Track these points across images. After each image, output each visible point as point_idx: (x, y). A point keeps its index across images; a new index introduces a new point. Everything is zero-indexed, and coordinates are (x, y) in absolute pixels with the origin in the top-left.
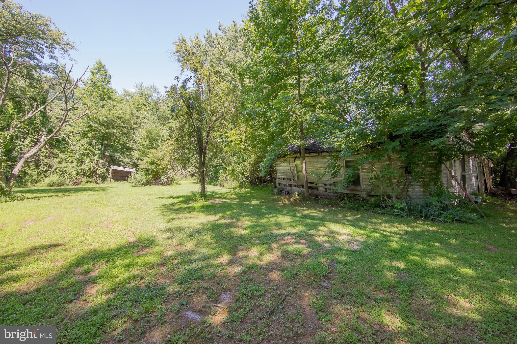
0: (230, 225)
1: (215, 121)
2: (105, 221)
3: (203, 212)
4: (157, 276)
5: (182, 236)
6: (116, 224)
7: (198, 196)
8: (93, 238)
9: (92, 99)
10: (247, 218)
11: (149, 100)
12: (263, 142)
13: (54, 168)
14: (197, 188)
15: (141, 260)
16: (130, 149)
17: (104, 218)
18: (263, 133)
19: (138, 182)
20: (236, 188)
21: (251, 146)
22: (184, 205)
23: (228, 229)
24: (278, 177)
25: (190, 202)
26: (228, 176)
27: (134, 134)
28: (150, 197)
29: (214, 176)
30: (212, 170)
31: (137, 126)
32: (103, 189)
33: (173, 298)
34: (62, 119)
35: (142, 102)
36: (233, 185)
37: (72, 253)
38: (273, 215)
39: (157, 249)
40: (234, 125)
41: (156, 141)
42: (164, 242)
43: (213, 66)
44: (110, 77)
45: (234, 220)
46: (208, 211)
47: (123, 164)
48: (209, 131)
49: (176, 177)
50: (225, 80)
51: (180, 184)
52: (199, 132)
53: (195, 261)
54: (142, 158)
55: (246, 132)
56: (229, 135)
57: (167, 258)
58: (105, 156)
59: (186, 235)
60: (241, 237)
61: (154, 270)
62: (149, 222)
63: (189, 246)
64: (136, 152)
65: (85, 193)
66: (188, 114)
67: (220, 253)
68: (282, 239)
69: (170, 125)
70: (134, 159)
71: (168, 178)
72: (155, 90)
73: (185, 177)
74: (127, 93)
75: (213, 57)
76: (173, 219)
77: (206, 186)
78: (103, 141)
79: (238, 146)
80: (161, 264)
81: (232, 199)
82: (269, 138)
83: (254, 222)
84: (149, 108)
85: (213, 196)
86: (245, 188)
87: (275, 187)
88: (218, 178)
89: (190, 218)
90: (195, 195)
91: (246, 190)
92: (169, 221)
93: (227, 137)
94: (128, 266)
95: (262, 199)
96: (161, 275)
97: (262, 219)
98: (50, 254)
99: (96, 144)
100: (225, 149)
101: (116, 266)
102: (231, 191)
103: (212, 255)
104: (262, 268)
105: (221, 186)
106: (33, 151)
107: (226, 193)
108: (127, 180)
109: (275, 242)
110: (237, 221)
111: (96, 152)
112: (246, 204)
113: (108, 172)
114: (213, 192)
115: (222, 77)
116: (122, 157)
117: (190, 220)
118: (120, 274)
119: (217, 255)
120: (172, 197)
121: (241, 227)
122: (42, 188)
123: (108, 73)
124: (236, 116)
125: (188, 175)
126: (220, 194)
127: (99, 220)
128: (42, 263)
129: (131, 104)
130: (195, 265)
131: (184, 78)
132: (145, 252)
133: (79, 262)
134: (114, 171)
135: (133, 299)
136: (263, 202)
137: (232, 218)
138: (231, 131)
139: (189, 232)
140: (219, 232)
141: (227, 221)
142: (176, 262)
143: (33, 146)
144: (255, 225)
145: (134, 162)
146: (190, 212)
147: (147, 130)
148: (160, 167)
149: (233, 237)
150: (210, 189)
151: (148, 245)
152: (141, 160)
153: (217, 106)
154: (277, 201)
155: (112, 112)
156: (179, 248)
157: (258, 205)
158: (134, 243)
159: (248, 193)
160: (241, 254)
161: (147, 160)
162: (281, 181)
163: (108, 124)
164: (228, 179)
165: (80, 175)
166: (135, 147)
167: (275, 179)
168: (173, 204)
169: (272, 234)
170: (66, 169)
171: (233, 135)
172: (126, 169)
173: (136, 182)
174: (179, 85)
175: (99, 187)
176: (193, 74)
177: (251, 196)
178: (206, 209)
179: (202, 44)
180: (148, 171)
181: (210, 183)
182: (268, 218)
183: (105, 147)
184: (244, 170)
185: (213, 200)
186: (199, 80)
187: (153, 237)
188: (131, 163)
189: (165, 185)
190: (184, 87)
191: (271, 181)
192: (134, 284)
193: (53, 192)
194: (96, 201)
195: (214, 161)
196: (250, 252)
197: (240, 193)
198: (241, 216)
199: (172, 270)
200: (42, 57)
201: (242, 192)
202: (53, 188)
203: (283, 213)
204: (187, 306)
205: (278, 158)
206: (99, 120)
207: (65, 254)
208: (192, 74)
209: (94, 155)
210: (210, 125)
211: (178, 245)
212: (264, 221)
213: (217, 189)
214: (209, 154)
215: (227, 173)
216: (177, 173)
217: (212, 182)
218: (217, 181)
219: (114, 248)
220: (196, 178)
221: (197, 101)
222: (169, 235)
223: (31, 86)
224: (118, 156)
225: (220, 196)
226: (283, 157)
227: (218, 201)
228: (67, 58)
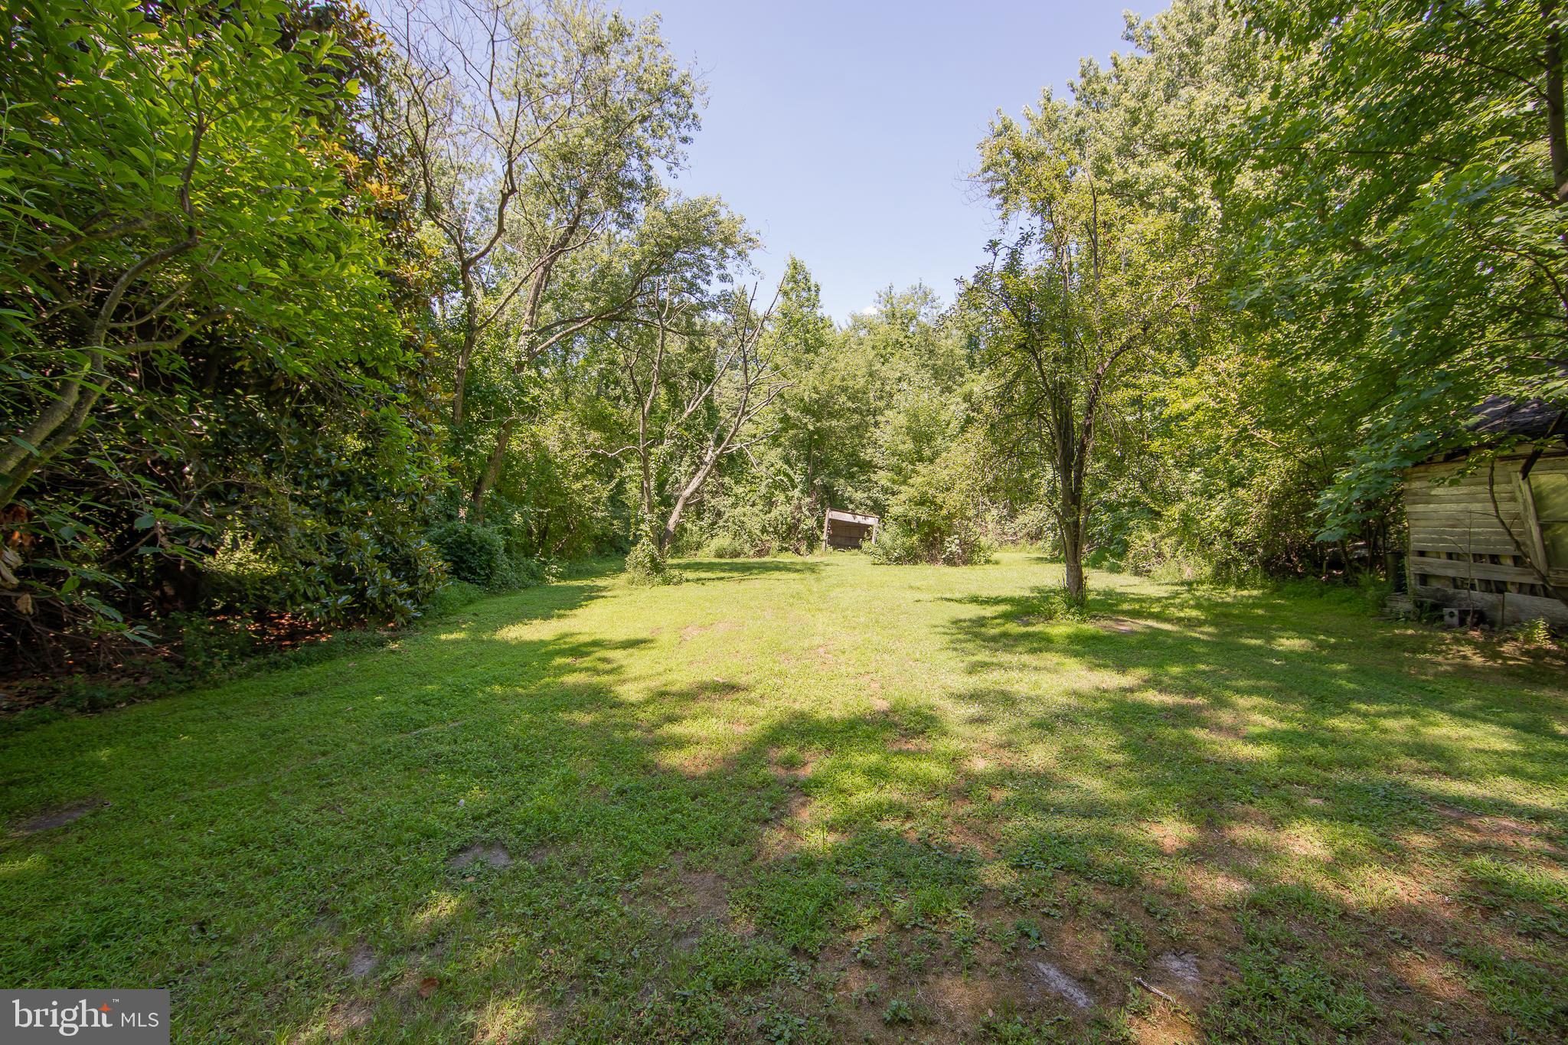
0: (1182, 715)
1: (1117, 355)
2: (820, 646)
3: (1076, 654)
4: (948, 821)
5: (1014, 721)
6: (842, 658)
7: (1058, 603)
8: (799, 683)
9: (790, 354)
10: (1256, 700)
11: (912, 329)
12: (1335, 404)
13: (725, 517)
14: (1055, 576)
15: (905, 766)
16: (868, 466)
17: (817, 641)
18: (1327, 368)
19: (887, 554)
20: (1202, 583)
21: (1271, 424)
22: (1014, 628)
23: (1174, 726)
24: (1414, 546)
25: (1032, 619)
26: (1167, 540)
27: (876, 424)
28: (918, 596)
29: (1110, 540)
30: (1104, 518)
31: (881, 404)
32: (812, 568)
33: (995, 903)
34: (737, 409)
35: (895, 337)
36: (1188, 573)
37: (761, 712)
38: (1394, 707)
39: (943, 745)
40: (1188, 357)
41: (929, 438)
42: (960, 730)
43: (1105, 172)
44: (817, 291)
45: (1199, 700)
46: (1095, 654)
47: (851, 506)
48: (1096, 390)
49: (984, 541)
50: (1151, 206)
51: (997, 563)
52: (1060, 396)
53: (1059, 810)
54: (896, 488)
55: (1243, 376)
56: (1171, 395)
57: (972, 779)
58: (814, 487)
59: (1026, 721)
60: (1237, 767)
61: (937, 802)
62: (919, 664)
63: (1035, 758)
64: (881, 473)
65: (777, 574)
66: (1024, 346)
67: (1149, 806)
68: (1459, 823)
69: (966, 388)
70: (876, 493)
71: (963, 543)
72: (926, 297)
73: (1013, 542)
74: (859, 323)
75: (1106, 140)
76: (984, 665)
77: (1086, 571)
78: (810, 450)
79: (1209, 432)
80: (958, 792)
81: (1191, 623)
82: (1365, 384)
83: (1291, 719)
84: (911, 351)
85: (1110, 605)
86: (1241, 584)
87: (1400, 587)
88: (1126, 546)
89: (1036, 668)
90: (1046, 599)
91: (1245, 593)
92: (973, 669)
93: (1163, 402)
94: (876, 774)
95: (1328, 632)
96: (958, 821)
97: (1333, 715)
98: (725, 706)
99: (798, 460)
100: (1155, 445)
101: (848, 767)
102: (1177, 594)
103: (1118, 805)
104: (1345, 915)
105: (1137, 572)
106: (695, 483)
107: (1159, 600)
108: (859, 547)
109: (1413, 822)
110: (1212, 706)
111: (797, 478)
112: (1248, 648)
113: (821, 527)
114: (1109, 594)
115: (1141, 197)
116: (850, 489)
117: (1035, 677)
118: (859, 788)
119: (1141, 812)
120: (975, 600)
121: (1233, 731)
122: (706, 560)
123: (812, 282)
124: (1202, 322)
125: (1020, 534)
126: (1133, 600)
127: (806, 644)
128: (714, 720)
129: (869, 349)
130: (1060, 823)
131: (1011, 238)
132: (913, 745)
133: (776, 735)
134: (834, 523)
135: (890, 863)
136: (1334, 647)
137: (1192, 692)
138: (1178, 381)
139: (1037, 712)
140: (1138, 730)
141: (1169, 699)
142: (1000, 795)
143: (694, 473)
144: (1301, 736)
145: (875, 501)
146: (1033, 651)
147: (907, 411)
148: (944, 512)
149: (1198, 761)
150: (1098, 580)
151: (919, 727)
152: (893, 494)
153: (1123, 301)
154: (1414, 651)
155: (829, 376)
156: (1007, 757)
157: (1305, 656)
158: (886, 714)
159: (1254, 606)
160: (1245, 833)
161: (906, 492)
162: (1435, 565)
163: (819, 409)
164: (1166, 550)
165: (768, 533)
166: (878, 460)
167: (1400, 555)
168: (981, 622)
169: (1396, 785)
170: (745, 519)
171: (1187, 394)
172: (859, 519)
173: (880, 551)
174: (999, 265)
175: (804, 563)
176: (1038, 218)
177: (1273, 619)
178: (1087, 648)
179: (1065, 113)
180: (909, 523)
181: (1096, 564)
182: (1365, 715)
183: (815, 466)
184: (1234, 519)
185: (1111, 619)
186: (1059, 231)
187: (931, 708)
188: (869, 502)
189: (955, 564)
190: (1013, 266)
191: (1372, 562)
192: (889, 824)
193: (724, 571)
194: (798, 596)
195: (1112, 490)
196: (1282, 836)
197: (1217, 605)
198: (1227, 687)
199: (991, 817)
200: (708, 283)
201: (1228, 599)
202: (723, 561)
203: (1458, 706)
204: (1042, 947)
205: (1416, 465)
206: (802, 400)
207: (750, 710)
208: (1037, 221)
209: (794, 487)
210: (1100, 371)
211: (1001, 746)
212: (1342, 723)
213: (1124, 583)
214: (1094, 467)
215: (1164, 531)
216: (988, 528)
217: (1105, 559)
218: (1121, 556)
219: (843, 720)
220: (1048, 545)
221: (1053, 299)
222: (975, 710)
223: (692, 349)
224: (841, 485)
225: (1137, 607)
226: (1449, 458)
227: (1129, 625)
228: (747, 271)
